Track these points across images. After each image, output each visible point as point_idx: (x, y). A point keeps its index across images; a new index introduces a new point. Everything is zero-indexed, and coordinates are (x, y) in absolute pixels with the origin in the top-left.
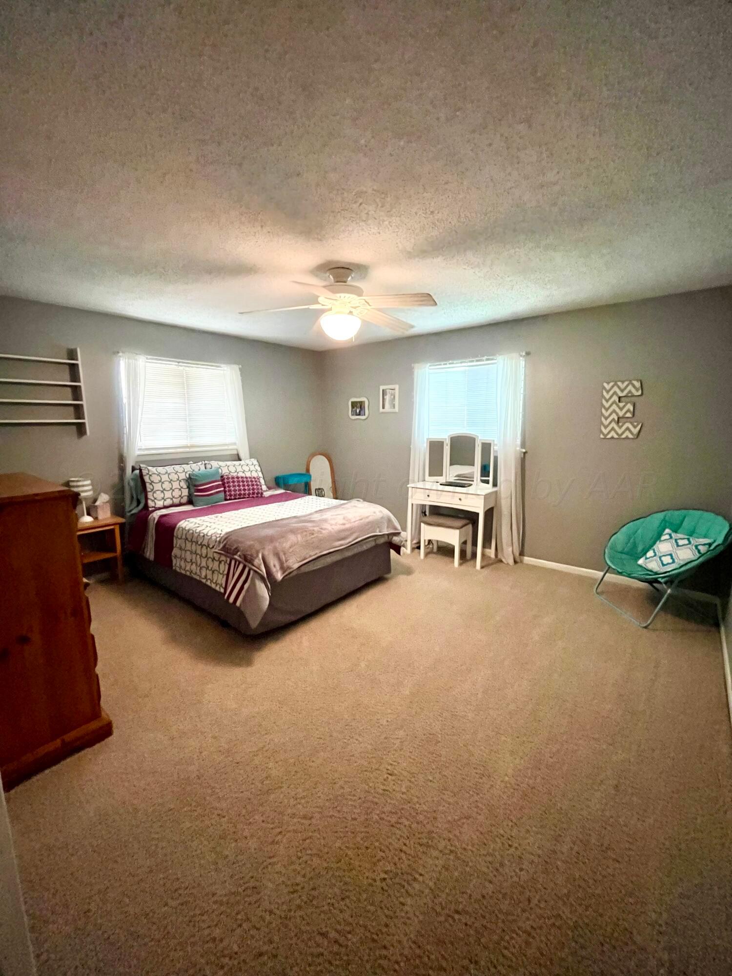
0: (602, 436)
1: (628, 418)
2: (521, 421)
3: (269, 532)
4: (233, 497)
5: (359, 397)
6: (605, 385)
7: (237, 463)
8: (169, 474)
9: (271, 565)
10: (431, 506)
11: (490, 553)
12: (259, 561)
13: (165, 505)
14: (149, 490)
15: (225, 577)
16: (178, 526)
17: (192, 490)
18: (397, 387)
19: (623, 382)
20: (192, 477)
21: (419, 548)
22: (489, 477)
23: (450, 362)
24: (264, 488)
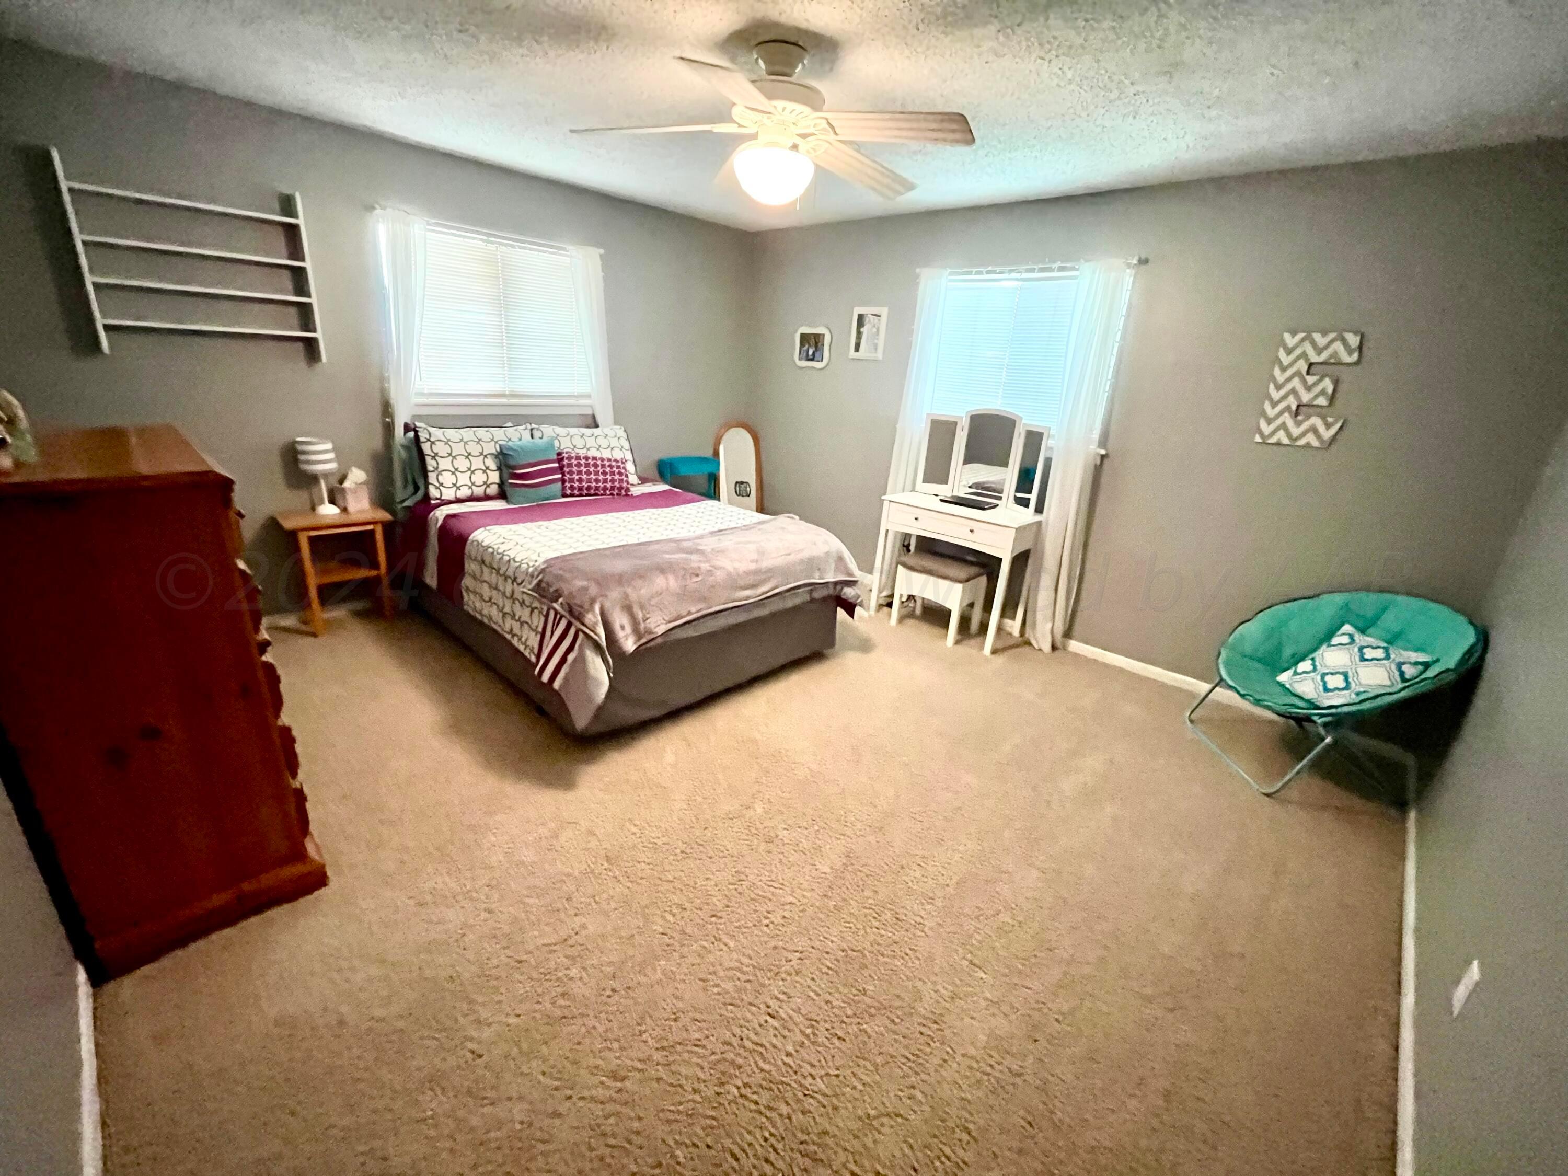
0: (1258, 439)
1: (1318, 406)
2: (1106, 394)
3: (620, 566)
4: (576, 492)
5: (815, 326)
6: (1287, 336)
7: (588, 431)
8: (466, 443)
9: (617, 627)
10: (919, 538)
11: (1012, 627)
12: (593, 618)
13: (458, 496)
14: (430, 468)
15: (539, 636)
16: (471, 538)
17: (505, 475)
18: (884, 311)
19: (1324, 333)
20: (505, 452)
21: (890, 605)
22: (1030, 492)
23: (990, 268)
24: (633, 479)
